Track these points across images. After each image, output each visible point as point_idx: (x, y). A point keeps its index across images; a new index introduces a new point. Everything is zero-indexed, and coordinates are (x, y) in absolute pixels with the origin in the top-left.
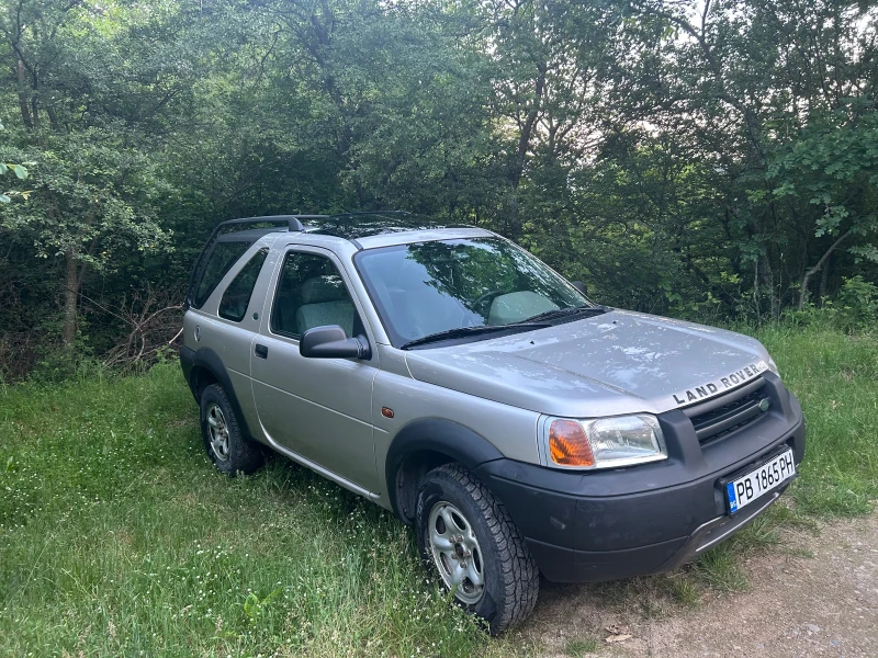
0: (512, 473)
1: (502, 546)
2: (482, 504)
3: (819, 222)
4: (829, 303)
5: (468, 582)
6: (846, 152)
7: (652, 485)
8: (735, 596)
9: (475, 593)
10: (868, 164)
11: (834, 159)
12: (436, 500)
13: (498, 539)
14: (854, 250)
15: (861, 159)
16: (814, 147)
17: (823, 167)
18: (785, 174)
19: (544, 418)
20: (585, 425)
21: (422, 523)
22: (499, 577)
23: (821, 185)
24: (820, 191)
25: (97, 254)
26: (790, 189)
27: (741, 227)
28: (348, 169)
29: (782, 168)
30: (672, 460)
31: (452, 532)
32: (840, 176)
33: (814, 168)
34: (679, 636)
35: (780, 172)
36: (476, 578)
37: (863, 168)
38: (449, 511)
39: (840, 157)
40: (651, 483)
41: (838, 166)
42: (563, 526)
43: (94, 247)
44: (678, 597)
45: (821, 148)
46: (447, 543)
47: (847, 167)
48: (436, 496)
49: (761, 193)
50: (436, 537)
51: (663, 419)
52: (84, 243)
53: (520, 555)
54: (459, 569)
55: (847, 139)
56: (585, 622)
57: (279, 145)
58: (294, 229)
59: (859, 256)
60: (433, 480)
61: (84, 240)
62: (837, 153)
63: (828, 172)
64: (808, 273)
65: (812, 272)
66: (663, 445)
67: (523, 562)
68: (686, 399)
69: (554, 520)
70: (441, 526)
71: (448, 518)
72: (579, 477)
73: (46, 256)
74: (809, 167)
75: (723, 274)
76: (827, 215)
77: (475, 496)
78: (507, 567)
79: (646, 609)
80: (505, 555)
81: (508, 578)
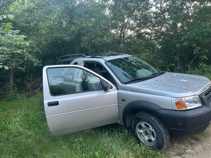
0: (165, 112)
1: (162, 131)
2: (155, 121)
3: (194, 50)
4: (197, 69)
5: (150, 141)
6: (199, 34)
7: (201, 112)
8: (209, 137)
9: (153, 143)
10: (205, 37)
11: (197, 36)
12: (139, 121)
13: (161, 129)
14: (201, 57)
15: (203, 36)
16: (192, 33)
17: (194, 38)
18: (185, 40)
19: (172, 98)
20: (183, 99)
21: (134, 127)
22: (162, 138)
23: (194, 42)
24: (194, 43)
25: (22, 67)
26: (187, 43)
27: (174, 53)
28: (82, 43)
29: (185, 38)
30: (203, 106)
31: (144, 128)
32: (198, 40)
33: (192, 38)
34: (202, 148)
35: (184, 39)
36: (153, 139)
37: (203, 37)
38: (143, 124)
39: (198, 35)
40: (201, 111)
41: (198, 37)
42: (181, 124)
43: (22, 65)
44: (197, 139)
45: (193, 34)
46: (142, 131)
47: (200, 38)
48: (139, 120)
49: (179, 45)
50: (138, 130)
51: (200, 96)
52: (20, 64)
53: (166, 132)
54: (147, 137)
55: (199, 31)
56: (177, 147)
57: (64, 38)
58: (84, 57)
59: (202, 58)
60: (138, 116)
61: (20, 63)
62: (197, 34)
63: (196, 39)
64: (190, 63)
65: (191, 62)
66: (200, 102)
67: (167, 134)
68: (202, 91)
69: (178, 123)
70: (140, 127)
71: (143, 125)
72: (184, 112)
73: (11, 68)
74: (191, 38)
75: (170, 64)
76: (196, 49)
77: (153, 119)
78: (164, 135)
79: (191, 143)
80: (163, 133)
81: (165, 138)
